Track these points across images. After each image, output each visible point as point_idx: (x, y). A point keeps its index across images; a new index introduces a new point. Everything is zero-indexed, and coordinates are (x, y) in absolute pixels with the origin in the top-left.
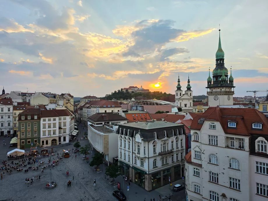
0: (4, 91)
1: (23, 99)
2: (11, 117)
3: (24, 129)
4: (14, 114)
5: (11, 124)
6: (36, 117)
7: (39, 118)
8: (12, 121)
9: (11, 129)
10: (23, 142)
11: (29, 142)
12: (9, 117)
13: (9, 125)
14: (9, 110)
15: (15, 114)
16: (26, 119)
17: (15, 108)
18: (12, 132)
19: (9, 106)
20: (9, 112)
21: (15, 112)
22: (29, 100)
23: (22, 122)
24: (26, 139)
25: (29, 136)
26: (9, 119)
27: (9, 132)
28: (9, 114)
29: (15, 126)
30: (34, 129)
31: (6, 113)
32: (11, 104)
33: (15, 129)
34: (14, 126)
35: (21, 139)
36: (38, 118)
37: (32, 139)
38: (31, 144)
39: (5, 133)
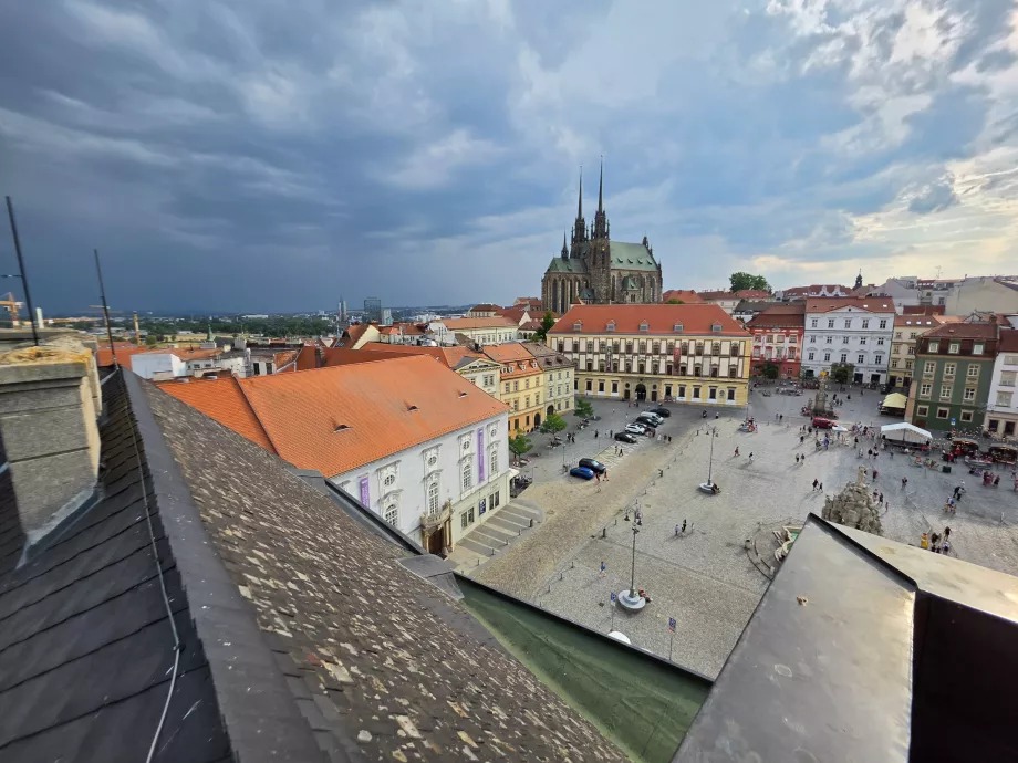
0: (859, 279)
1: (922, 298)
2: (887, 343)
3: (930, 376)
4: (895, 336)
5: (885, 360)
6: (978, 350)
7: (991, 353)
8: (888, 353)
9: (882, 372)
10: (924, 411)
11: (943, 414)
12: (881, 343)
13: (878, 360)
14: (883, 325)
15: (899, 336)
16: (943, 351)
17: (900, 322)
18: (883, 380)
19: (883, 316)
20: (883, 330)
21: (897, 330)
22: (942, 299)
23: (928, 359)
24: (934, 405)
25: (946, 396)
26: (880, 348)
27: (875, 378)
28: (881, 336)
29: (895, 365)
30: (967, 382)
31: (873, 332)
32: (891, 310)
33: (893, 374)
34: (891, 365)
35: (918, 402)
36: (985, 351)
37: (955, 408)
38: (949, 421)
39: (867, 379)
